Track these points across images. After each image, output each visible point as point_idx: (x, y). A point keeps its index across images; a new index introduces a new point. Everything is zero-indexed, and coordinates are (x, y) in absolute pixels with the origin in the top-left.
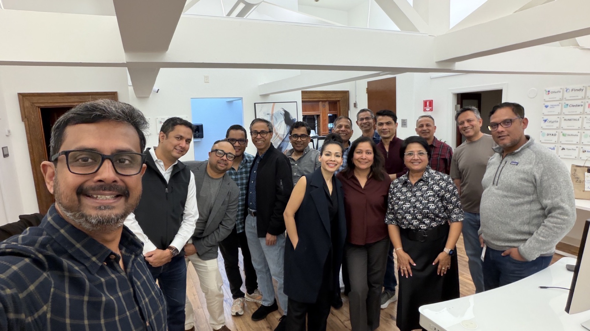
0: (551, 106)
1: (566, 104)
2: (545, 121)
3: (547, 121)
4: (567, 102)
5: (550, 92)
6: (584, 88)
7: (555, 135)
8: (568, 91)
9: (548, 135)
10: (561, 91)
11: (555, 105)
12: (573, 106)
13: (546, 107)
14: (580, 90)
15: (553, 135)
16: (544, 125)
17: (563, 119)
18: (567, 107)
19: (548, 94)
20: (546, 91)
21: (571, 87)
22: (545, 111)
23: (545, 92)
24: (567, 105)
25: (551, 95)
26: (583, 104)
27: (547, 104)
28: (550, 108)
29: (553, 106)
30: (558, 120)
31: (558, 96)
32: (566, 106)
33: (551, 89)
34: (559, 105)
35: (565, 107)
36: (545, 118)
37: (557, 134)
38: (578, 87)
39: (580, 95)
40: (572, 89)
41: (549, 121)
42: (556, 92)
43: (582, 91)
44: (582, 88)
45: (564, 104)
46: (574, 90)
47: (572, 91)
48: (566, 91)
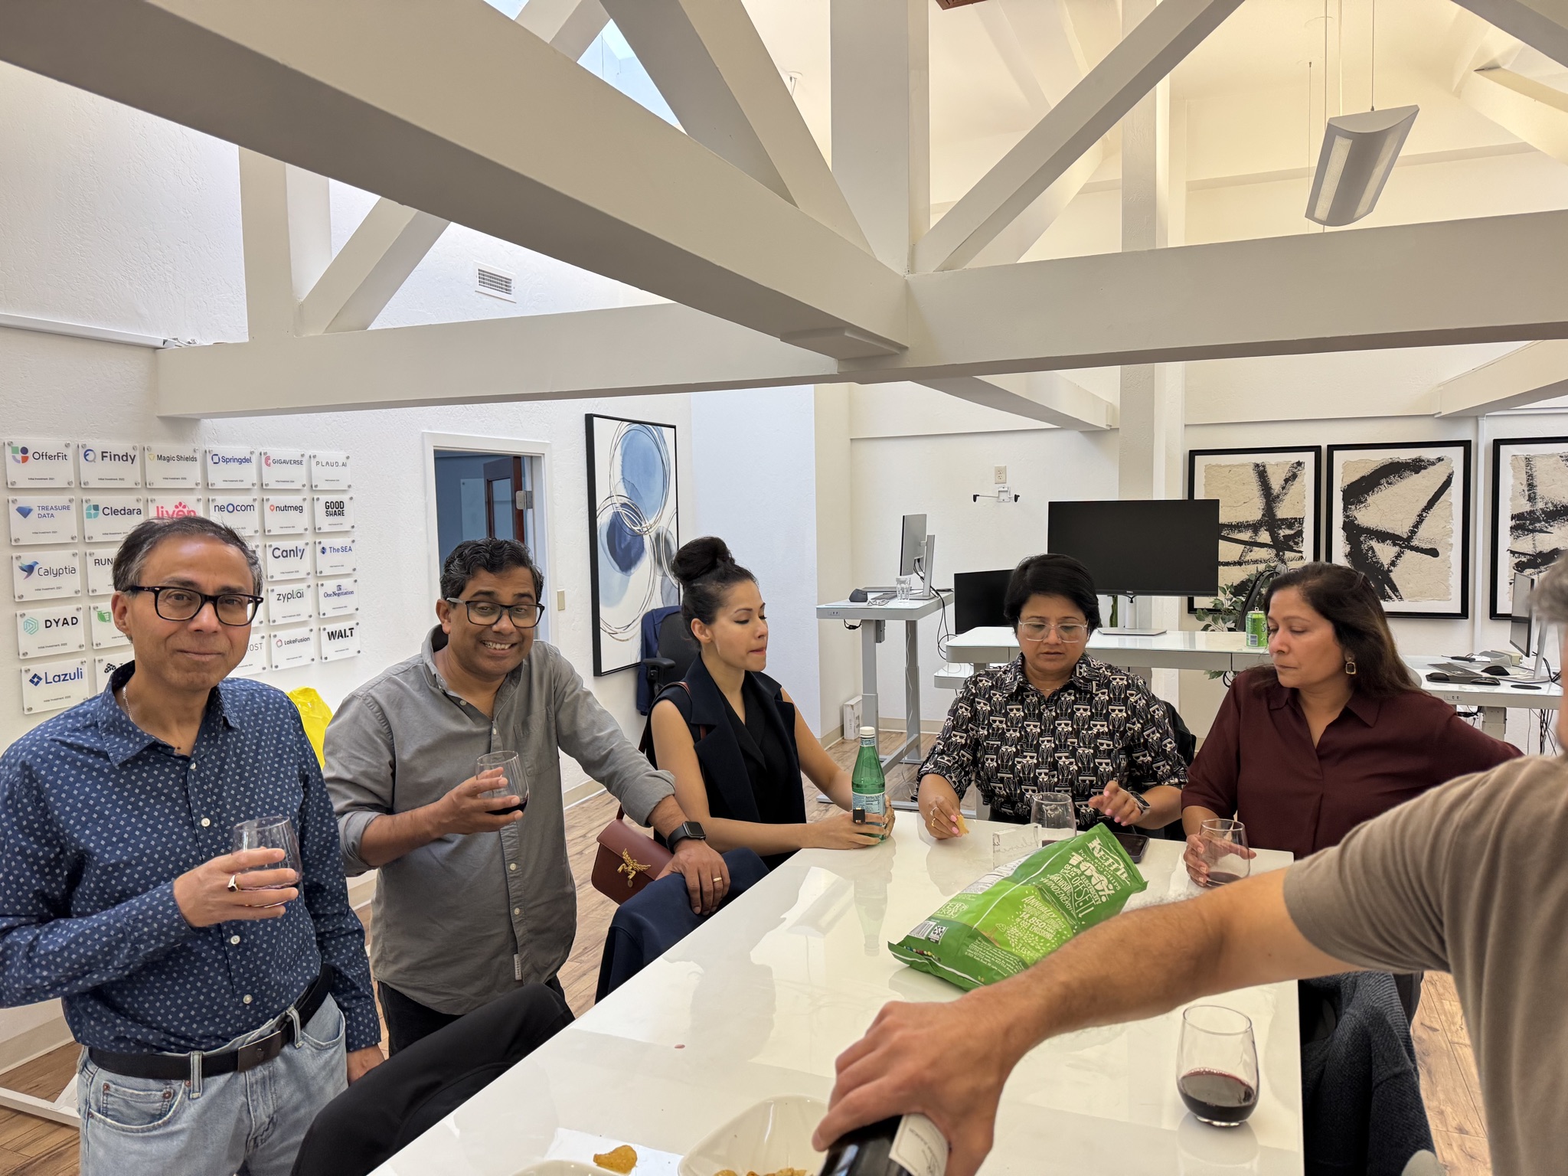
0: (43, 512)
1: (92, 503)
2: (29, 569)
3: (36, 568)
4: (96, 499)
5: (30, 454)
6: (137, 453)
7: (75, 621)
8: (91, 457)
9: (48, 624)
10: (70, 453)
11: (57, 508)
12: (115, 512)
13: (25, 512)
14: (125, 457)
15: (65, 622)
16: (26, 586)
17: (90, 561)
18: (96, 516)
19: (25, 460)
20: (15, 450)
21: (98, 445)
22: (22, 529)
23: (8, 451)
24: (96, 508)
25: (34, 467)
26: (141, 506)
27: (25, 500)
28: (40, 516)
29: (47, 512)
30: (76, 563)
31: (62, 473)
32: (93, 512)
33: (35, 443)
34: (68, 508)
35: (89, 516)
36: (28, 558)
37: (80, 616)
38: (119, 447)
39: (130, 474)
40: (103, 453)
41: (42, 572)
42: (50, 457)
43: (133, 460)
44: (131, 453)
45: (85, 506)
46: (108, 455)
47: (103, 457)
48: (85, 456)
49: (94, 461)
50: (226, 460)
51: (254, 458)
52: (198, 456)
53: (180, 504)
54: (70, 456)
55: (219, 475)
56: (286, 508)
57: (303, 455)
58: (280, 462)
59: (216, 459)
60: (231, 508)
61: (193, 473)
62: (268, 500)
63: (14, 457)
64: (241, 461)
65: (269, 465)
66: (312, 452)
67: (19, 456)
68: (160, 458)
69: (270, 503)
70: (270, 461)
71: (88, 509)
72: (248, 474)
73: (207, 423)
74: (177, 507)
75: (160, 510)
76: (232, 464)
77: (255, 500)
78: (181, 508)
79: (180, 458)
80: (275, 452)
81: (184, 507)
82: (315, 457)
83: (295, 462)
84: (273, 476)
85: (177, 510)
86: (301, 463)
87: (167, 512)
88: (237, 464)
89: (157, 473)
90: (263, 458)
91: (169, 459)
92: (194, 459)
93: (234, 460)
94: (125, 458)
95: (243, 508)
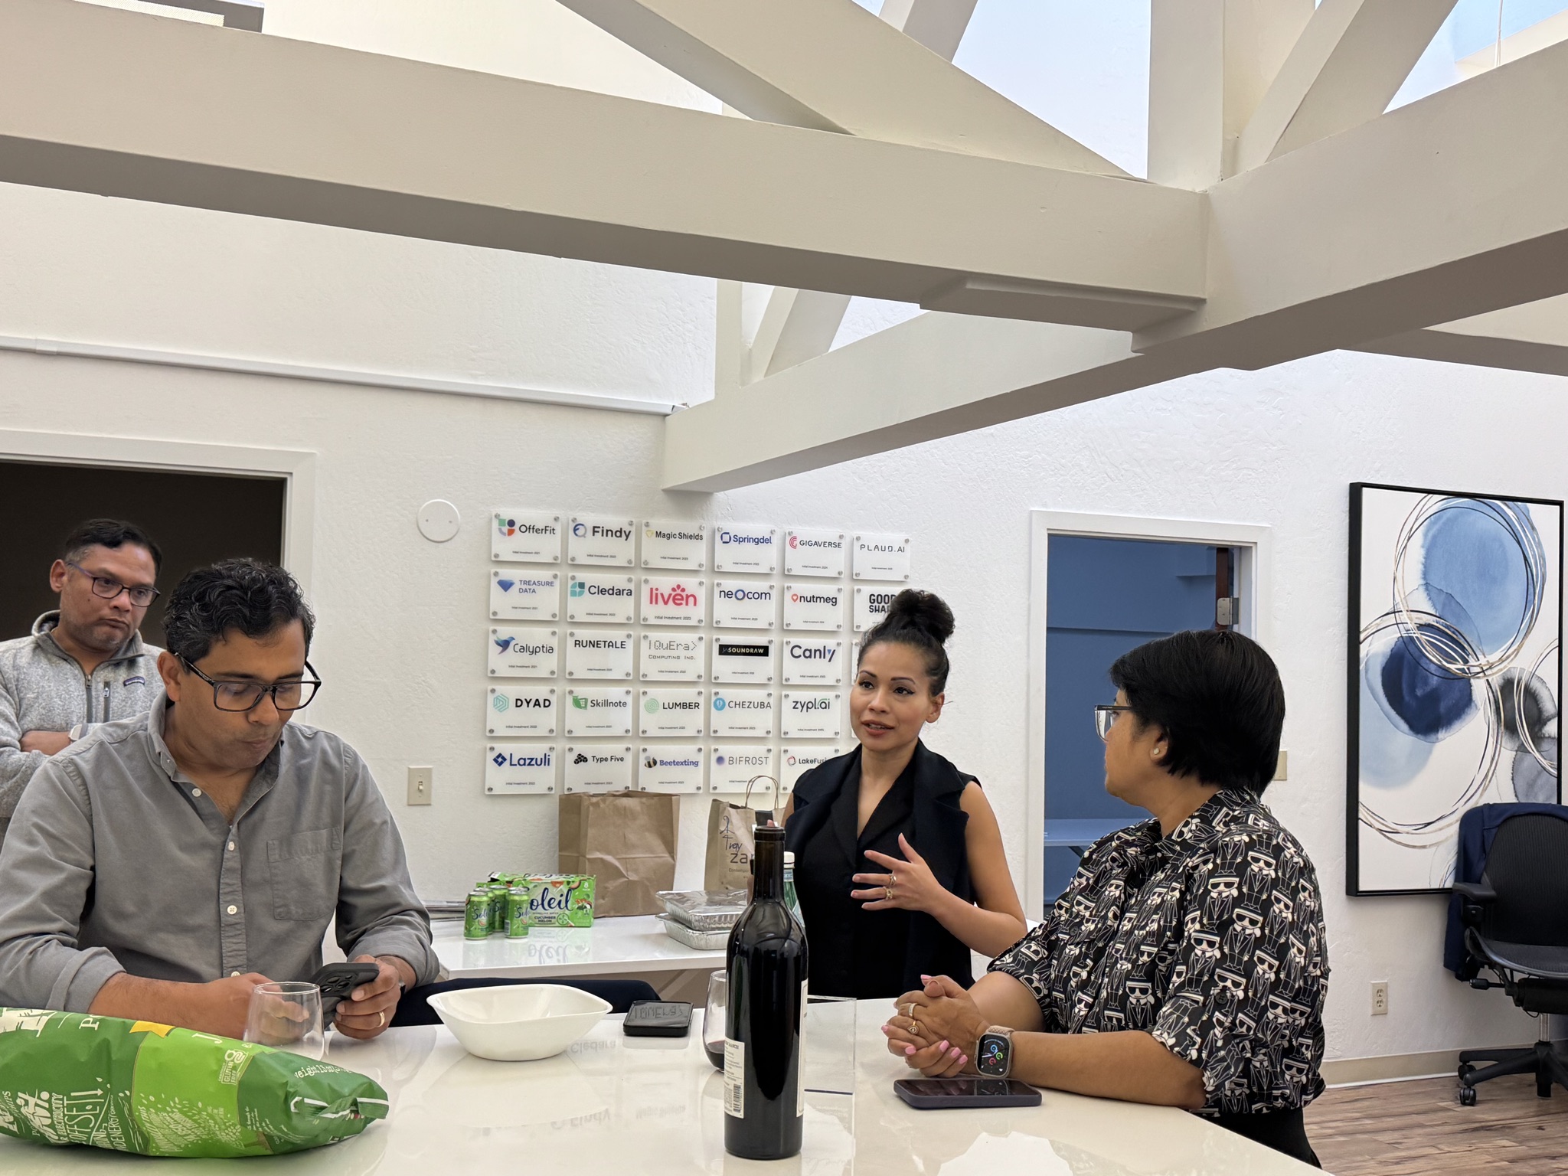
0: (524, 587)
1: (578, 581)
2: (504, 645)
3: (512, 644)
4: (582, 576)
5: (516, 527)
6: (633, 529)
7: (547, 703)
8: (581, 532)
9: (519, 703)
10: (557, 527)
11: (539, 583)
12: (602, 591)
13: (506, 585)
14: (620, 533)
15: (537, 703)
16: (502, 663)
17: (570, 642)
18: (581, 594)
19: (511, 532)
20: (501, 522)
21: (590, 519)
22: (502, 603)
23: (495, 524)
24: (582, 585)
25: (520, 540)
26: (632, 586)
27: (506, 574)
28: (521, 591)
29: (529, 586)
30: (554, 642)
31: (548, 547)
32: (578, 589)
33: (522, 515)
34: (551, 584)
35: (573, 594)
36: (505, 632)
37: (553, 699)
38: (614, 522)
39: (622, 551)
40: (594, 527)
41: (517, 648)
42: (537, 531)
43: (627, 537)
44: (627, 529)
45: (570, 583)
46: (600, 530)
47: (594, 532)
48: (575, 530)
49: (584, 536)
50: (739, 540)
51: (775, 539)
52: (705, 534)
53: (679, 587)
54: (558, 531)
55: (727, 557)
56: (813, 599)
57: (841, 537)
58: (810, 544)
59: (726, 538)
60: (740, 595)
61: (697, 554)
62: (789, 588)
63: (500, 530)
64: (758, 541)
65: (794, 547)
66: (855, 533)
67: (506, 528)
68: (658, 534)
69: (792, 592)
70: (797, 542)
71: (573, 586)
72: (767, 557)
73: (720, 496)
74: (674, 590)
75: (654, 592)
76: (745, 545)
77: (771, 587)
78: (679, 592)
79: (682, 536)
80: (803, 532)
81: (683, 590)
82: (858, 539)
83: (830, 544)
84: (797, 560)
85: (674, 593)
86: (839, 545)
87: (662, 595)
88: (752, 544)
89: (654, 551)
90: (788, 539)
91: (669, 536)
92: (699, 537)
93: (749, 540)
94: (618, 534)
95: (756, 596)
